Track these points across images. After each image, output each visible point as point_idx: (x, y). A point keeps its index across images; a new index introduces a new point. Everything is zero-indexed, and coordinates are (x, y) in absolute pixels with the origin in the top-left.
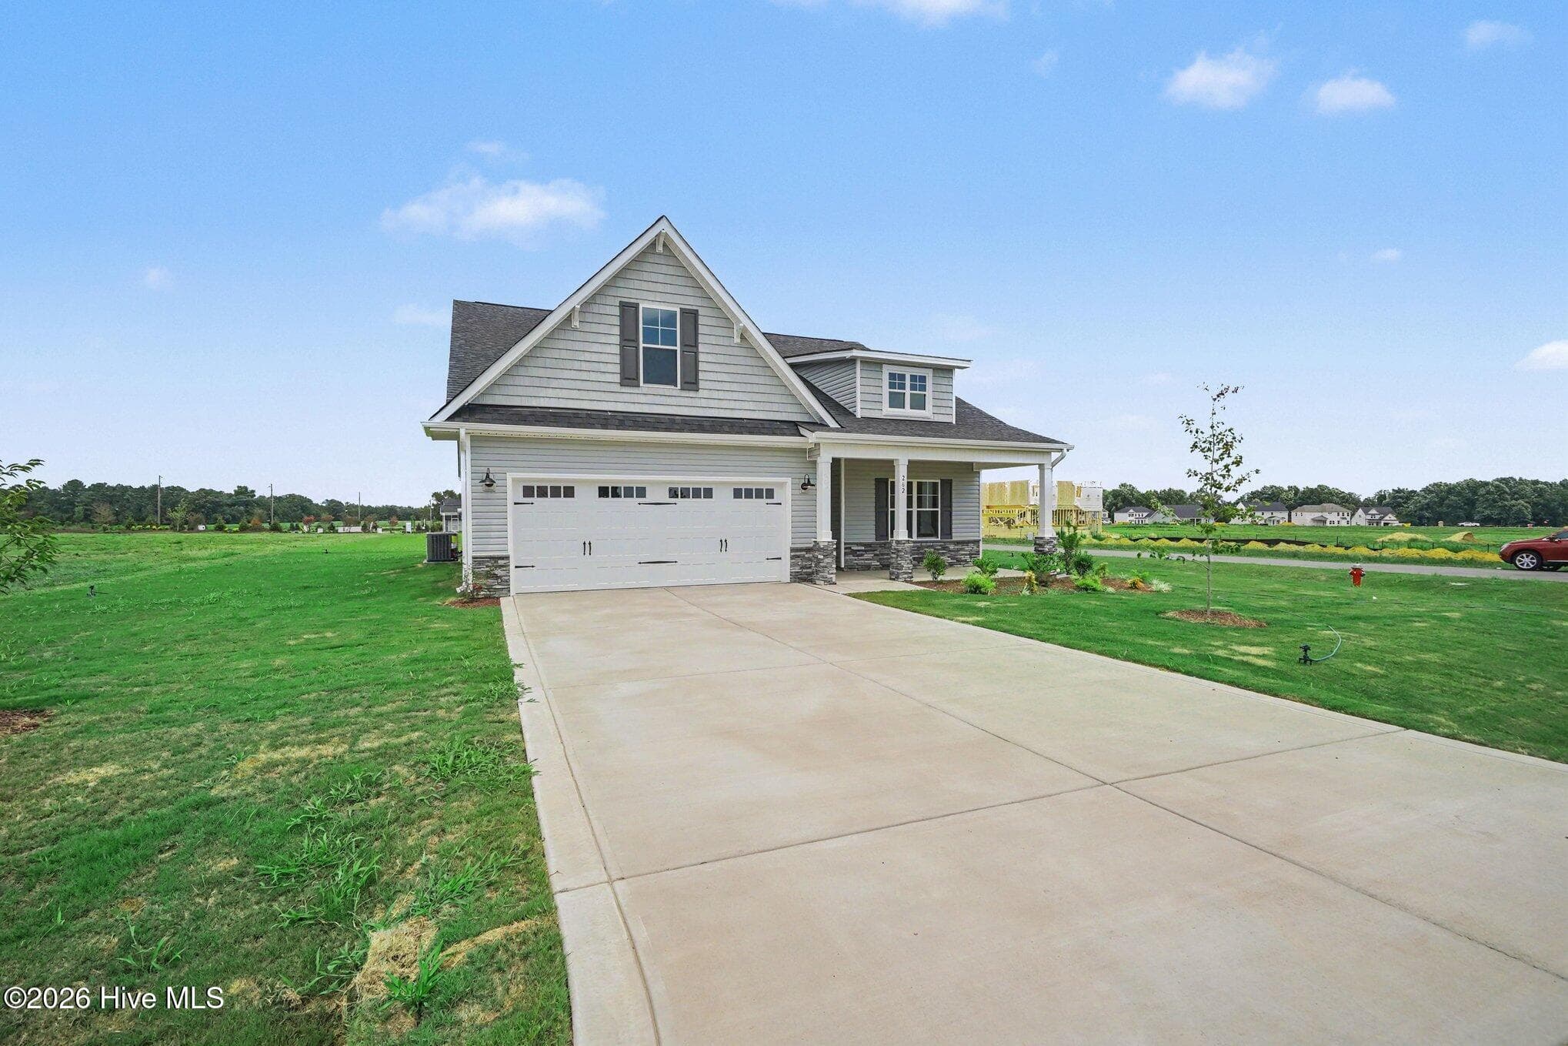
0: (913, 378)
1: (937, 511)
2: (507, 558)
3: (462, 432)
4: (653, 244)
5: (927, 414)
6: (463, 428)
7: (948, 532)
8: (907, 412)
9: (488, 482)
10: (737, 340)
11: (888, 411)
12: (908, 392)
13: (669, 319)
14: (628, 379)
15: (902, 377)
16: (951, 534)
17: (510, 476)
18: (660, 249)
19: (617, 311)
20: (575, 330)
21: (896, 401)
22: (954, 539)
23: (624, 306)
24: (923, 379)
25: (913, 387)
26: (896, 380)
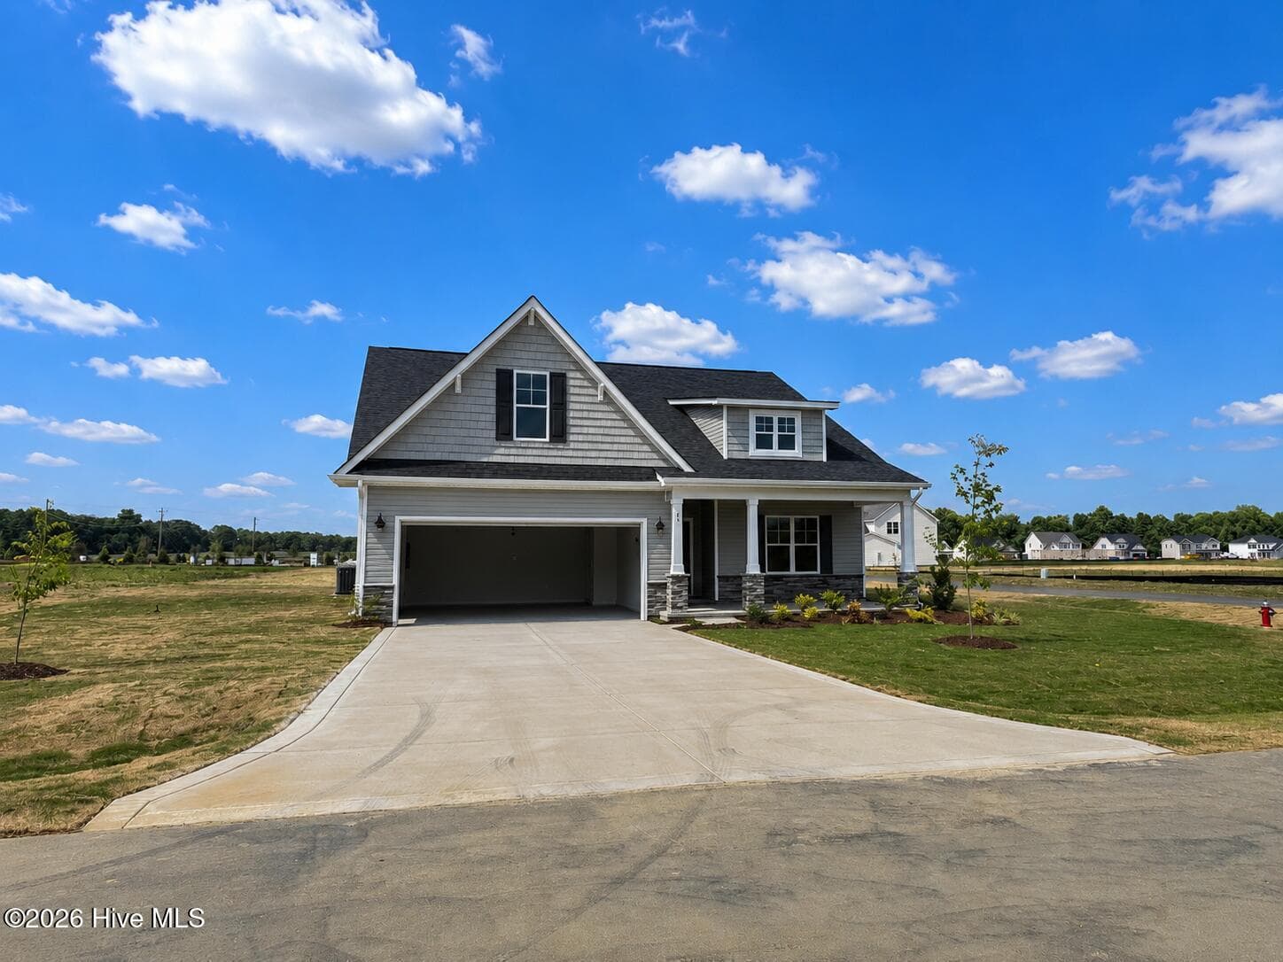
0: (781, 421)
1: (816, 546)
2: (392, 588)
3: (360, 483)
4: (526, 318)
5: (796, 453)
6: (361, 479)
7: (827, 565)
8: (776, 452)
9: (380, 523)
10: (600, 398)
11: (754, 452)
12: (776, 434)
13: (540, 381)
14: (504, 434)
15: (770, 420)
16: (831, 569)
17: (398, 519)
18: (531, 323)
19: (494, 377)
20: (457, 395)
21: (763, 442)
22: (834, 574)
23: (499, 372)
24: (792, 421)
25: (781, 429)
26: (764, 423)
